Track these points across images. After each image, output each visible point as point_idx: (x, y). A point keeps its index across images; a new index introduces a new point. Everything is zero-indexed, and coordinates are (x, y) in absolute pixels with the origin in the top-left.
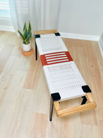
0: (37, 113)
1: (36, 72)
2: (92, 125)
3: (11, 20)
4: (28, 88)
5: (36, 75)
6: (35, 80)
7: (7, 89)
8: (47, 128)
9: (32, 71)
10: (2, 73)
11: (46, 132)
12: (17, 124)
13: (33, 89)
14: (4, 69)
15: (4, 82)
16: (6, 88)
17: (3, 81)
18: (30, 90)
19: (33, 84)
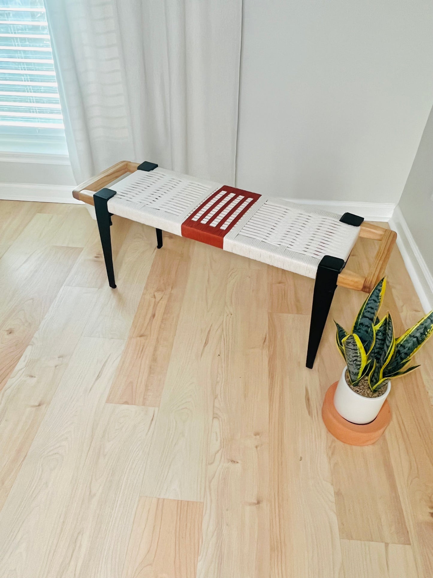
0: (159, 499)
1: (158, 341)
2: (387, 545)
3: (68, 163)
4: (126, 403)
5: (155, 350)
6: (151, 370)
7: (43, 407)
8: (200, 558)
9: (142, 338)
10: (29, 348)
11: (195, 574)
12: (78, 545)
13: (144, 404)
14: (36, 335)
15: (34, 380)
16: (39, 405)
17: (32, 376)
18: (133, 408)
19: (146, 386)
